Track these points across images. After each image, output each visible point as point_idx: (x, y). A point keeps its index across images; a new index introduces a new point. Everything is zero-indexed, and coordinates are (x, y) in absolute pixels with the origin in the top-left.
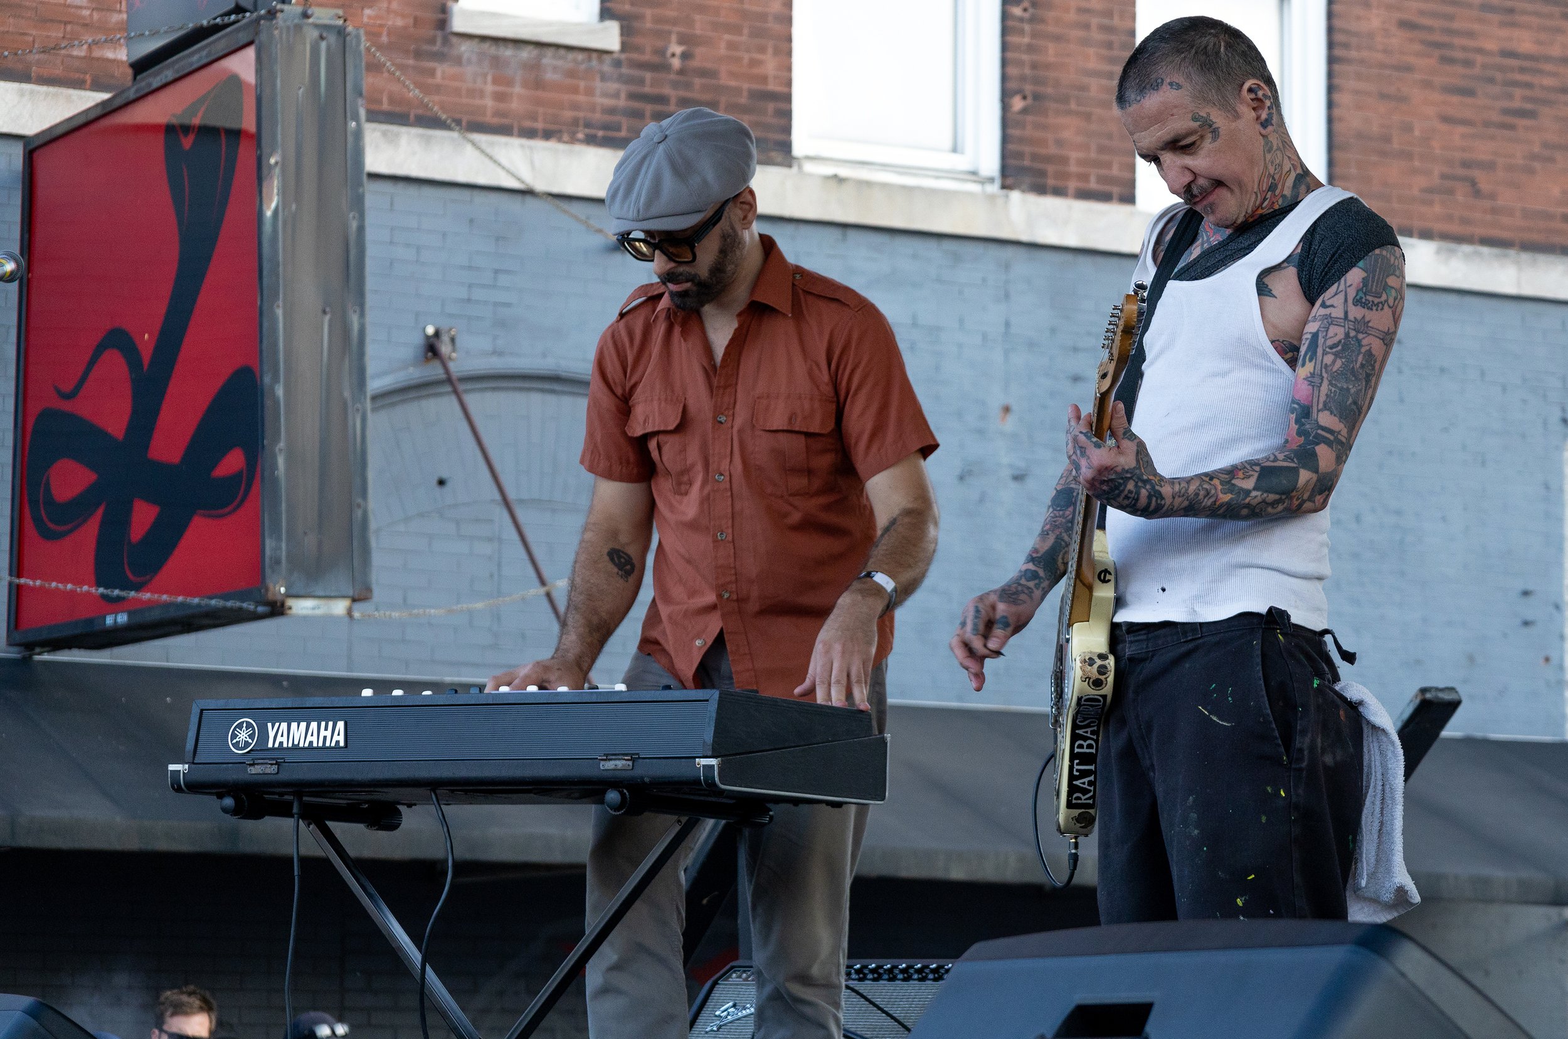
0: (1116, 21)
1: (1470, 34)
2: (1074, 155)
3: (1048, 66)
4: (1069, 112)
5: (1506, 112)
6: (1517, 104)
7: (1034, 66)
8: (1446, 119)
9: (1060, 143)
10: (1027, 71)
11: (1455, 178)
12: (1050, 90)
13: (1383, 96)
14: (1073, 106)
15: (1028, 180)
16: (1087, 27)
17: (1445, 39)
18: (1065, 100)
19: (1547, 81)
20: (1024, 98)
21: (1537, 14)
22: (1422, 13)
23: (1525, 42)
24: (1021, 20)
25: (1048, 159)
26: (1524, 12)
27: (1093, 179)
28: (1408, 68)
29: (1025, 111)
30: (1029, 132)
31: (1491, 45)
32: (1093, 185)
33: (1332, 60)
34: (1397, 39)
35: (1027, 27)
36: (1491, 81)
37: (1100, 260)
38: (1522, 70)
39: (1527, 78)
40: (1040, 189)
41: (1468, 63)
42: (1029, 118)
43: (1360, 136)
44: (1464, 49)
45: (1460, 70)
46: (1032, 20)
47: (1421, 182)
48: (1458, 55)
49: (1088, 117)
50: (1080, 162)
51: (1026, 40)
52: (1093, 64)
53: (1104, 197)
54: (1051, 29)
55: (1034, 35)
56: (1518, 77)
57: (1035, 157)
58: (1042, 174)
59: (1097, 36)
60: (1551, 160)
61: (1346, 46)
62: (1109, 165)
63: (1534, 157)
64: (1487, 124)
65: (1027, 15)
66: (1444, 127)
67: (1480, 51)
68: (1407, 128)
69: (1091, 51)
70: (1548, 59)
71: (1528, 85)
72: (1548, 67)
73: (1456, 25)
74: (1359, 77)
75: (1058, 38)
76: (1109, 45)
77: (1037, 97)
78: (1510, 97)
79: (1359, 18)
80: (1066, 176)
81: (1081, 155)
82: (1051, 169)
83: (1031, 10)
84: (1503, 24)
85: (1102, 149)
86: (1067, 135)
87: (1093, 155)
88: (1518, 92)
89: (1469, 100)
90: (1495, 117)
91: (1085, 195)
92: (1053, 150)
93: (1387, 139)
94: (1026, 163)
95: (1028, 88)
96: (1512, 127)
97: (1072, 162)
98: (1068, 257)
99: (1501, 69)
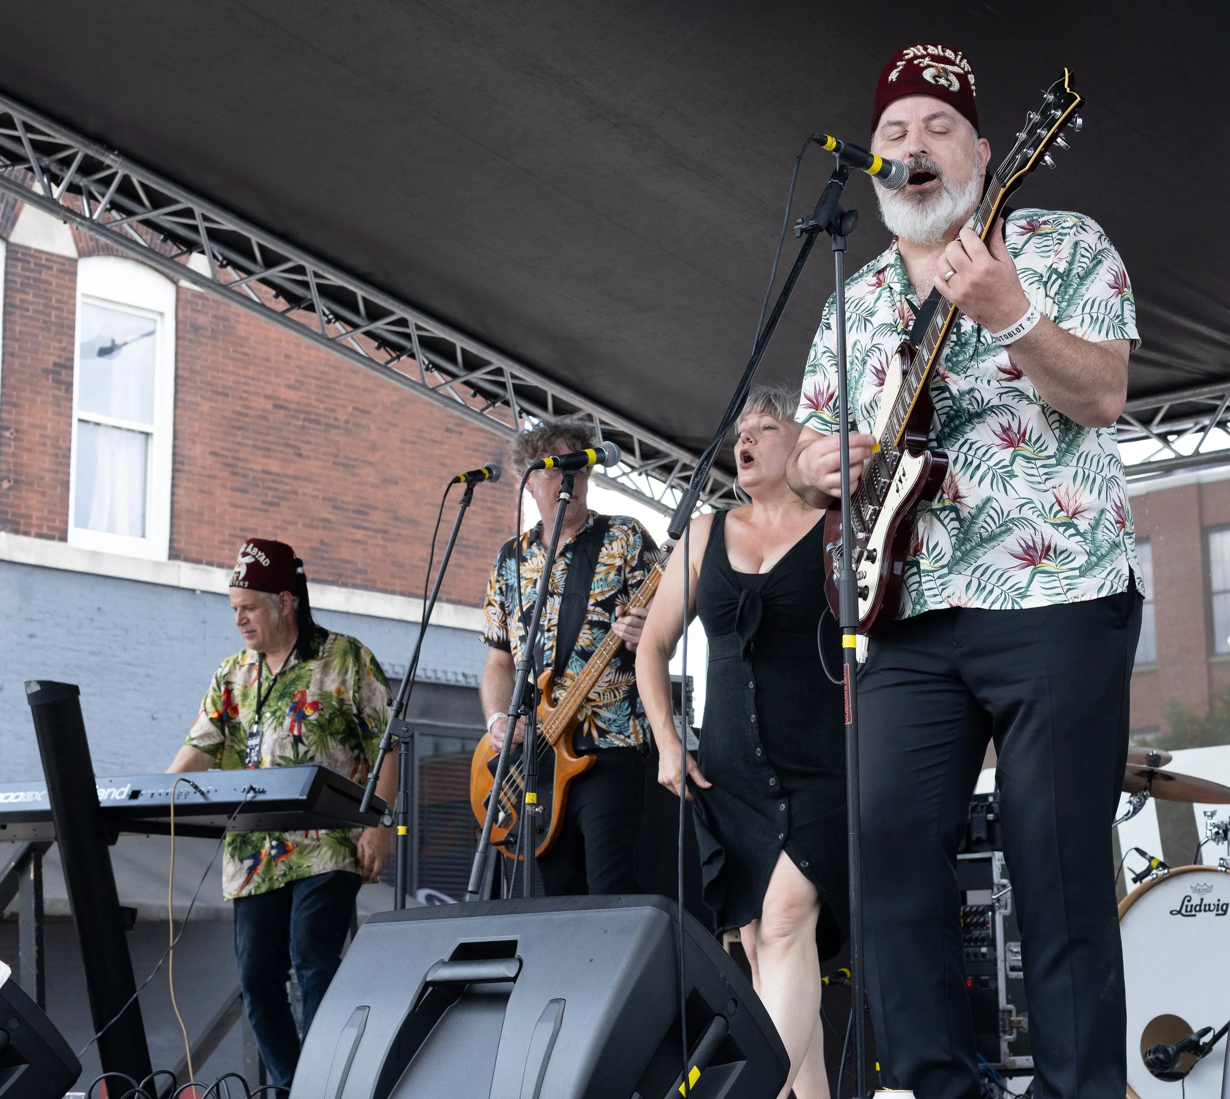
0: (61, 443)
1: (246, 461)
2: (35, 514)
3: (23, 465)
4: (34, 491)
5: (264, 502)
6: (270, 499)
7: (15, 465)
8: (233, 505)
9: (27, 507)
10: (12, 468)
11: (236, 536)
12: (23, 478)
13: (201, 491)
14: (36, 487)
15: (9, 526)
16: (45, 445)
17: (234, 462)
18: (31, 483)
19: (287, 488)
20: (9, 481)
21: (281, 452)
22: (222, 448)
23: (275, 466)
24: (9, 439)
25: (22, 516)
26: (275, 451)
27: (45, 528)
28: (214, 477)
29: (9, 489)
30: (11, 500)
31: (258, 467)
32: (45, 531)
33: (175, 470)
34: (209, 461)
35: (12, 443)
36: (257, 486)
37: (47, 572)
38: (273, 481)
39: (275, 485)
40: (16, 532)
41: (245, 476)
42: (12, 493)
43: (188, 512)
44: (244, 468)
45: (241, 479)
46: (15, 439)
47: (218, 538)
48: (240, 471)
49: (43, 494)
50: (38, 518)
51: (12, 450)
52: (47, 465)
53: (51, 538)
54: (25, 445)
55: (16, 447)
56: (271, 484)
57: (14, 514)
58: (18, 523)
59: (51, 450)
60: (286, 529)
61: (182, 463)
62: (54, 521)
63: (277, 527)
64: (254, 509)
65: (12, 437)
66: (231, 509)
67: (252, 470)
68: (212, 509)
69: (47, 459)
70: (286, 476)
71: (276, 490)
72: (286, 480)
73: (240, 455)
74: (189, 480)
75: (29, 450)
76: (57, 456)
77: (16, 481)
78: (266, 495)
79: (189, 449)
80: (31, 525)
81: (39, 514)
82: (22, 521)
83: (15, 434)
84: (265, 456)
85: (50, 512)
86: (33, 503)
87: (46, 514)
88: (270, 493)
89: (245, 495)
90: (259, 505)
91: (40, 536)
92: (23, 510)
93: (201, 514)
94: (9, 517)
95: (12, 477)
96: (267, 511)
97: (34, 518)
98: (30, 569)
99: (263, 480)
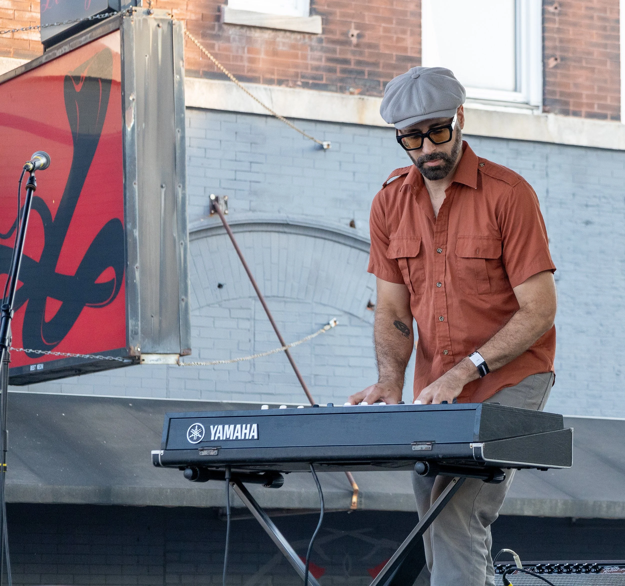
0: (608, 15)
2: (585, 92)
3: (569, 41)
4: (582, 68)
7: (561, 41)
9: (576, 85)
10: (557, 44)
12: (570, 55)
14: (584, 64)
15: (558, 107)
16: (592, 18)
18: (579, 60)
20: (556, 59)
24: (554, 14)
25: (570, 95)
27: (596, 106)
29: (556, 67)
30: (559, 79)
32: (596, 110)
35: (557, 18)
37: (600, 153)
40: (566, 113)
42: (559, 71)
46: (560, 14)
49: (592, 70)
50: (588, 96)
51: (557, 26)
52: (595, 40)
53: (603, 117)
54: (571, 19)
55: (561, 23)
57: (562, 94)
58: (567, 103)
59: (598, 23)
62: (605, 98)
65: (557, 11)
69: (594, 32)
75: (575, 25)
76: (604, 28)
77: (563, 59)
80: (580, 105)
81: (589, 92)
82: (571, 100)
83: (559, 9)
85: (601, 89)
86: (580, 80)
87: (596, 92)
91: (591, 116)
92: (572, 90)
94: (558, 97)
95: (558, 54)
97: (584, 96)
98: (582, 152)
